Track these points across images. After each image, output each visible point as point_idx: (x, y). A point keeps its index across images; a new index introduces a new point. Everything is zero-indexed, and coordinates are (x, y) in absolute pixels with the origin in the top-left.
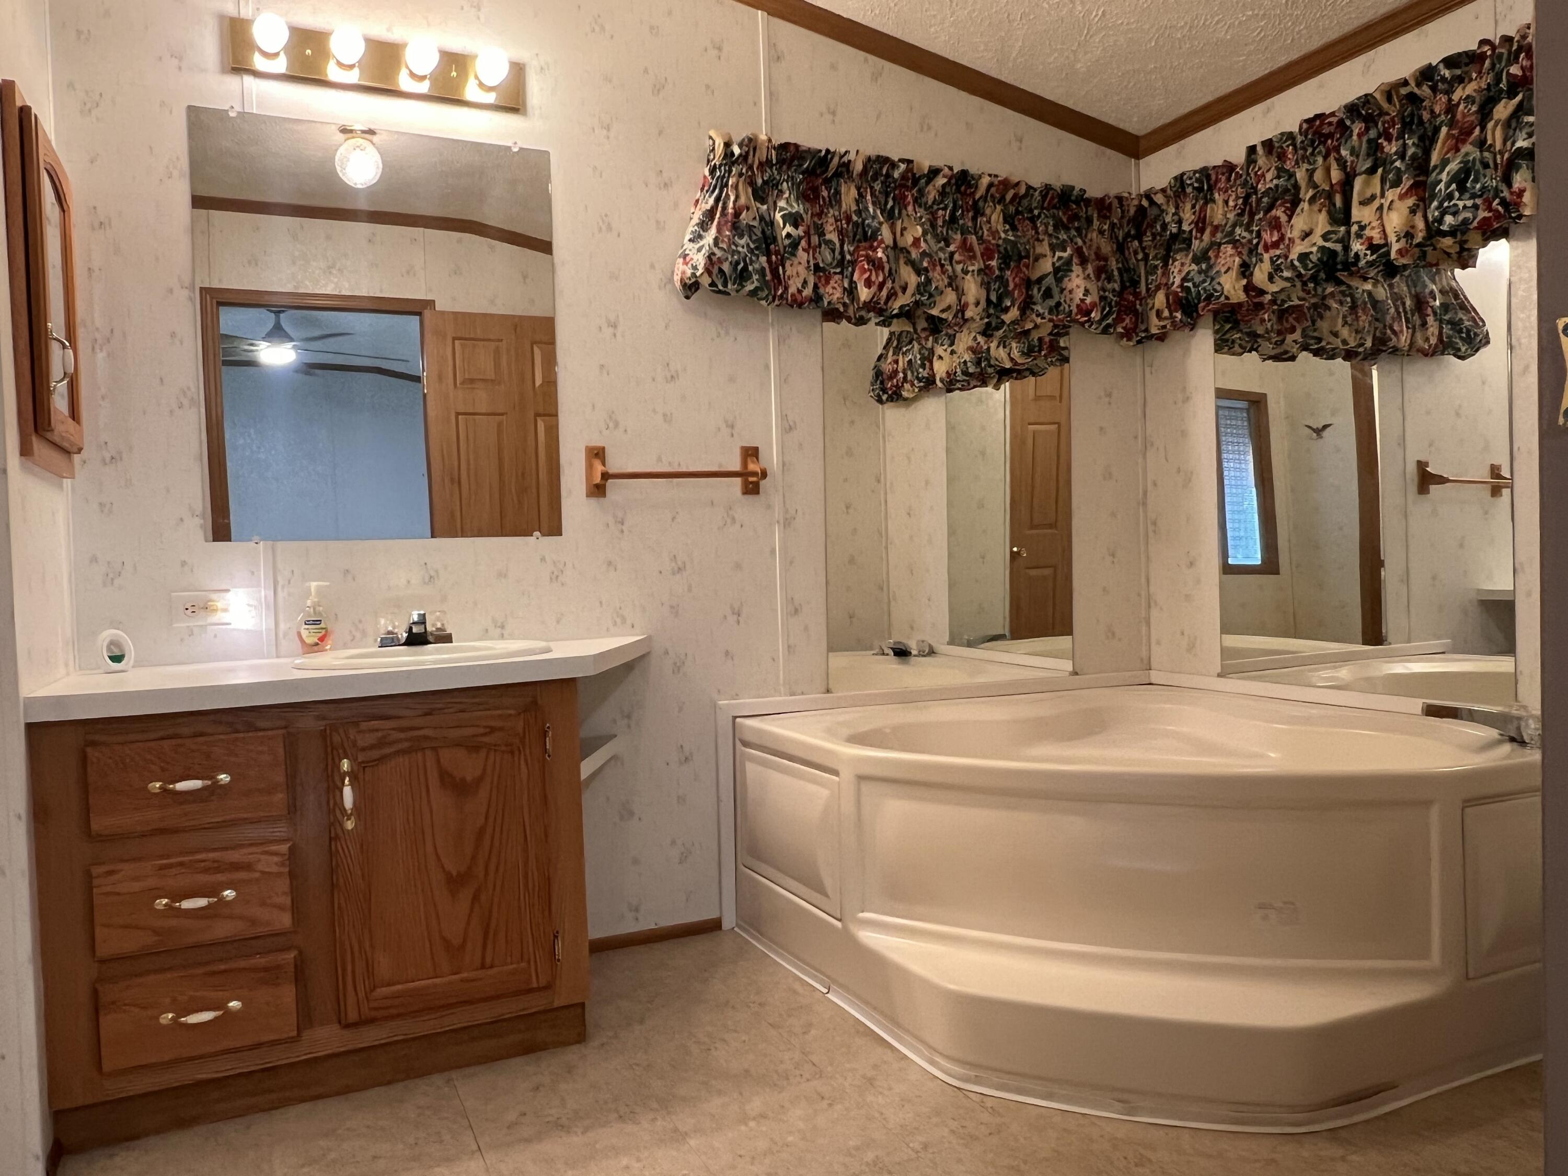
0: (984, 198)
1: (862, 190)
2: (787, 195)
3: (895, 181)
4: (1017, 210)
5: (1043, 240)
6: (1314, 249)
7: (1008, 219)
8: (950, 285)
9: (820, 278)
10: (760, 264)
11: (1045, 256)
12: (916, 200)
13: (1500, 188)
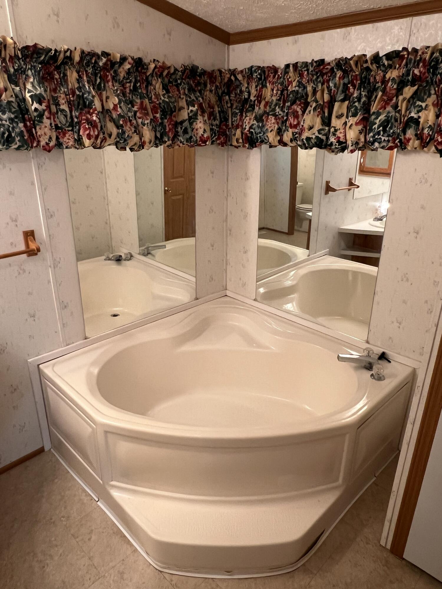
0: (152, 75)
1: (80, 73)
2: (31, 80)
3: (100, 67)
4: (169, 80)
5: (183, 98)
6: (314, 137)
7: (165, 87)
8: (135, 131)
9: (59, 133)
10: (20, 128)
11: (184, 108)
12: (113, 78)
13: (400, 134)
